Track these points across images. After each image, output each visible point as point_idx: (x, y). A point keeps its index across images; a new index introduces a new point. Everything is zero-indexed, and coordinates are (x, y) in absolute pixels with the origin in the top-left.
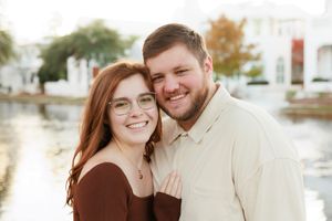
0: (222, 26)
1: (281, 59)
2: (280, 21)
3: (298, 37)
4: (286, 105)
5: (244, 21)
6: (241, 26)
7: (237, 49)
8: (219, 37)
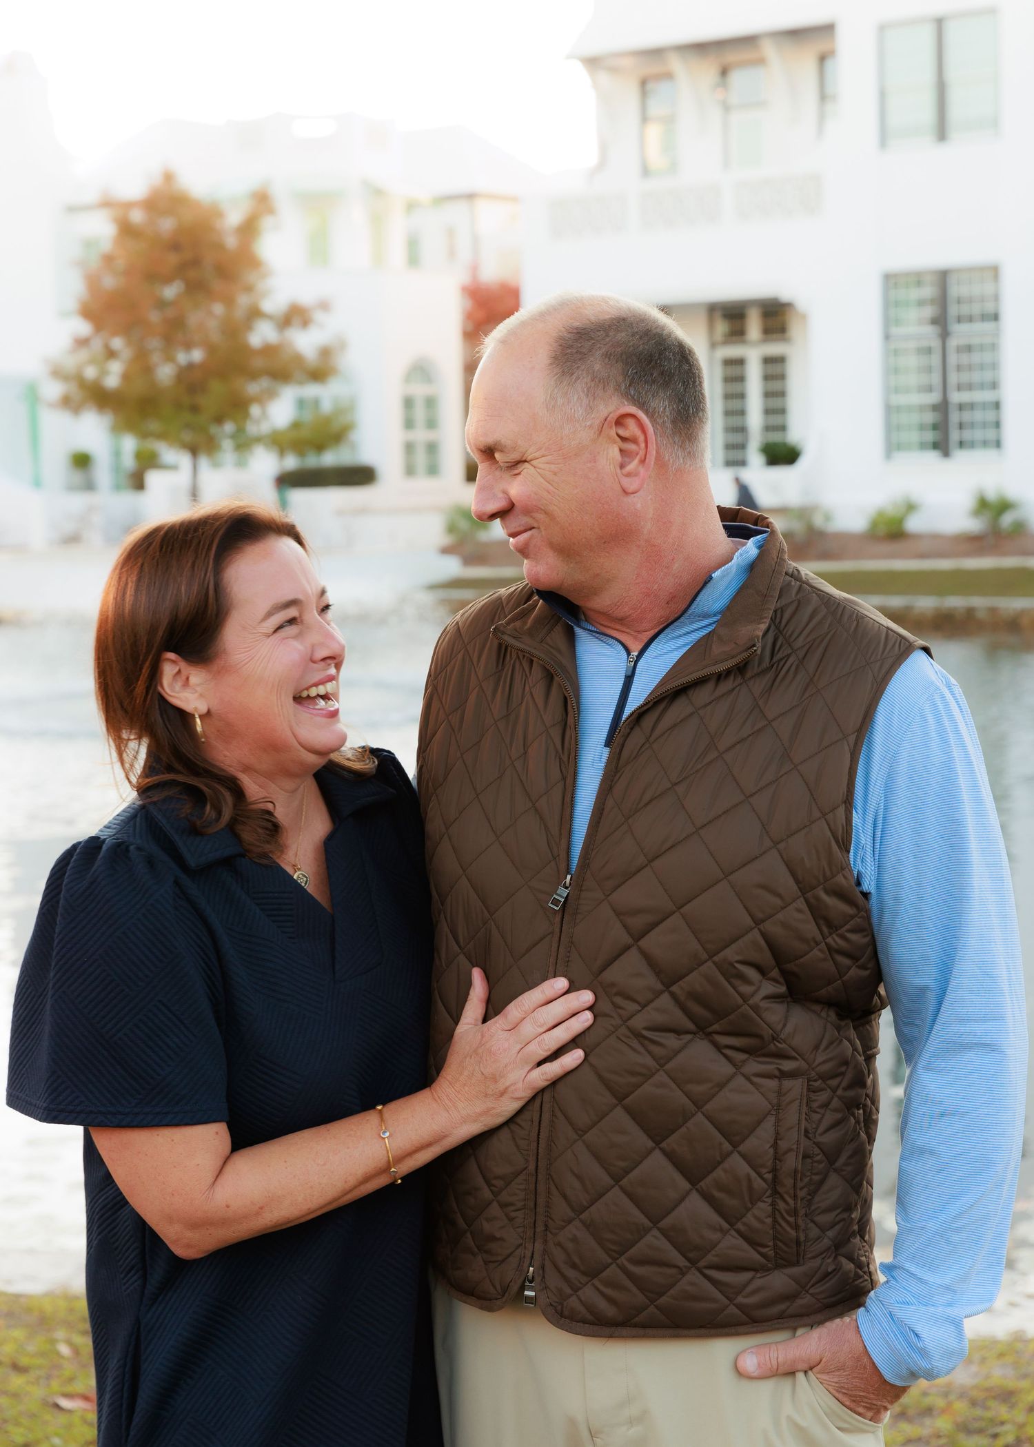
0: (167, 225)
1: (421, 371)
2: (411, 206)
3: (491, 273)
4: (452, 567)
5: (262, 202)
6: (249, 229)
7: (235, 330)
8: (154, 276)
